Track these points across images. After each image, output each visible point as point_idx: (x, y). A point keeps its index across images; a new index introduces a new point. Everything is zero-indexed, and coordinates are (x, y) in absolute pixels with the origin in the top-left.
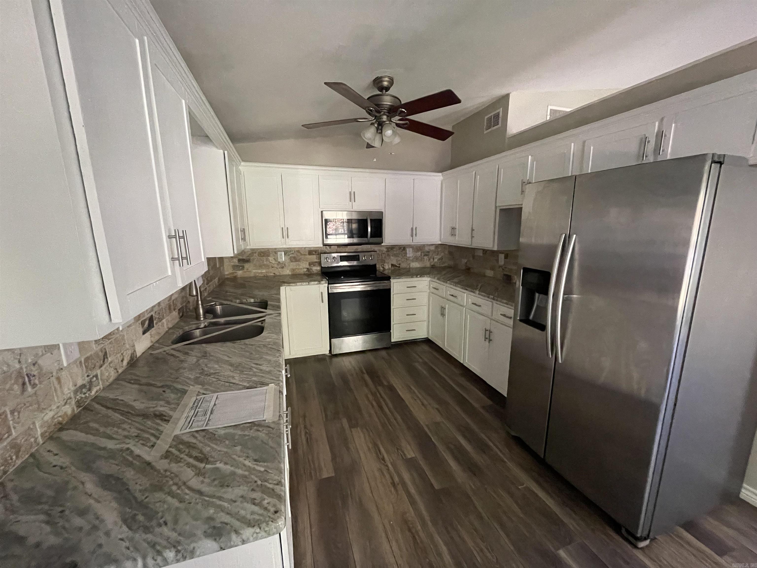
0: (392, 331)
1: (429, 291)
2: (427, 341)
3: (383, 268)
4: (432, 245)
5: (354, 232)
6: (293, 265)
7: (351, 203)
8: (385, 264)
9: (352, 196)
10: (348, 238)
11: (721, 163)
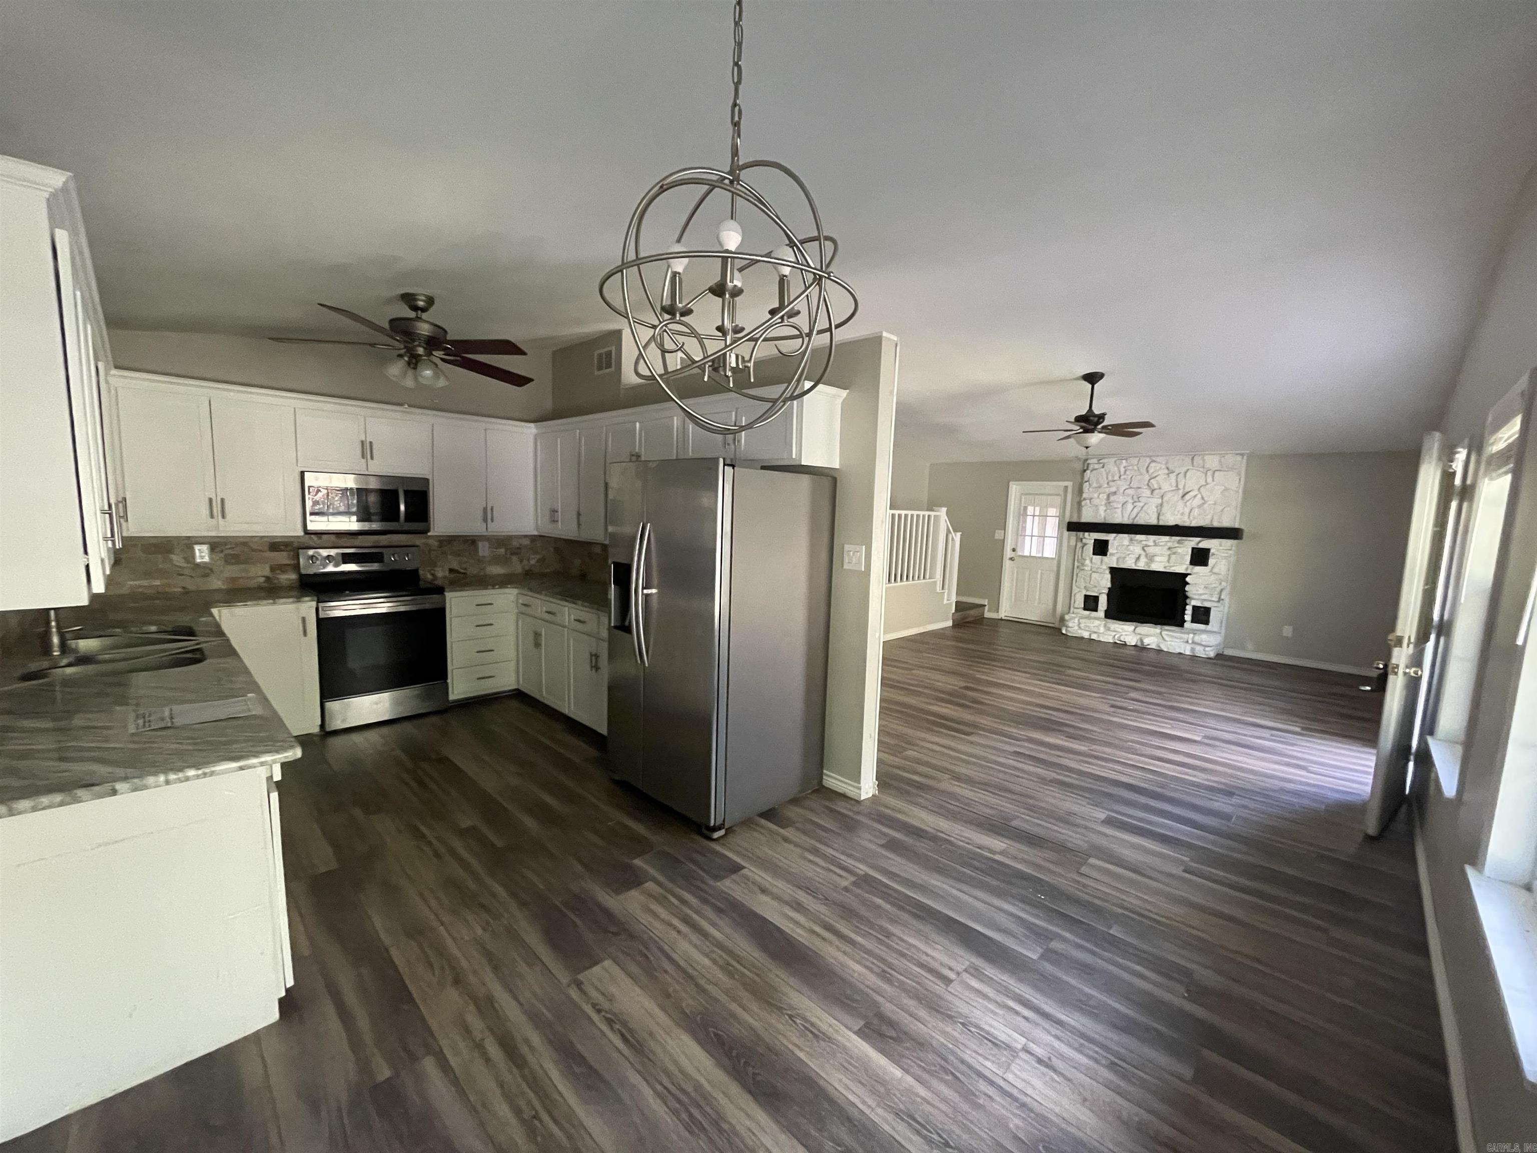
0: (449, 681)
1: (516, 611)
2: (518, 695)
3: (433, 575)
4: (526, 536)
5: (372, 511)
6: (232, 571)
7: (365, 460)
8: (436, 569)
9: (367, 450)
10: (357, 521)
11: (733, 466)
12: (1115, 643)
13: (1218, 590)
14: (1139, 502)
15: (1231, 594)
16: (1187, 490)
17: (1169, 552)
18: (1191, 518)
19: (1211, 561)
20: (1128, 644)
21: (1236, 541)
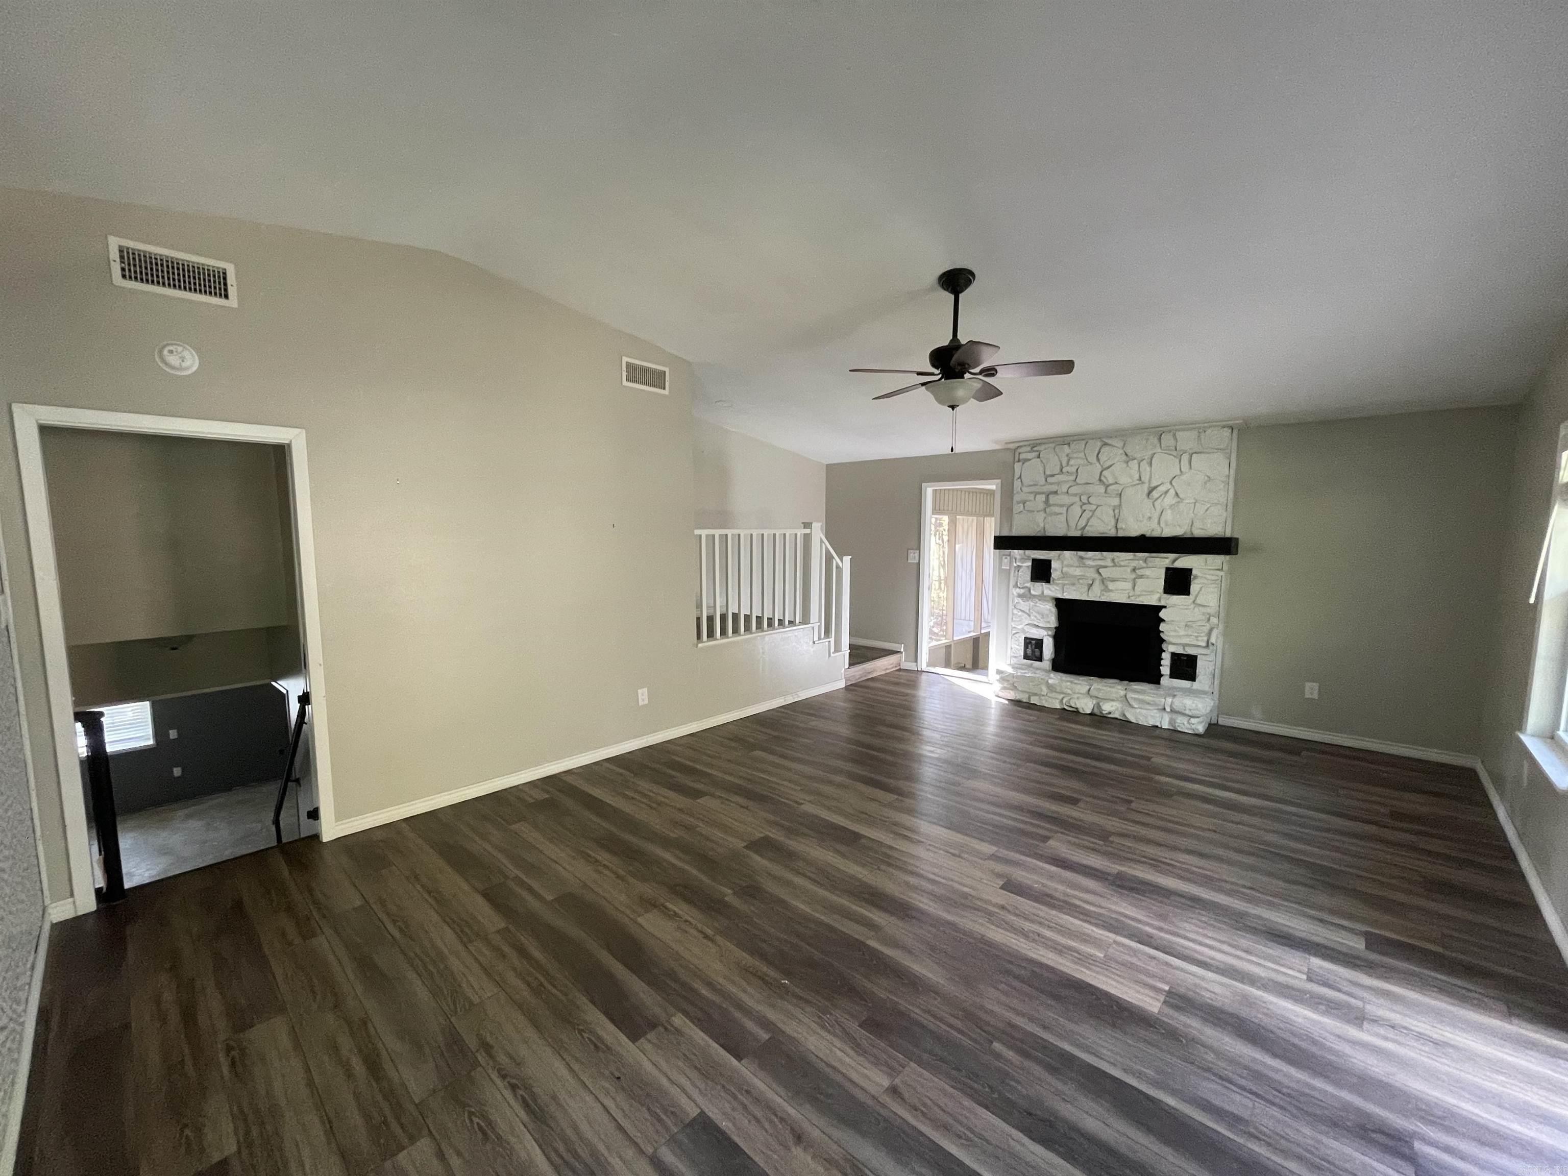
12: (1064, 709)
13: (1206, 629)
14: (1089, 503)
15: (1225, 634)
16: (1154, 484)
17: (1134, 576)
18: (1162, 524)
19: (1194, 588)
20: (1081, 711)
21: (1228, 557)
